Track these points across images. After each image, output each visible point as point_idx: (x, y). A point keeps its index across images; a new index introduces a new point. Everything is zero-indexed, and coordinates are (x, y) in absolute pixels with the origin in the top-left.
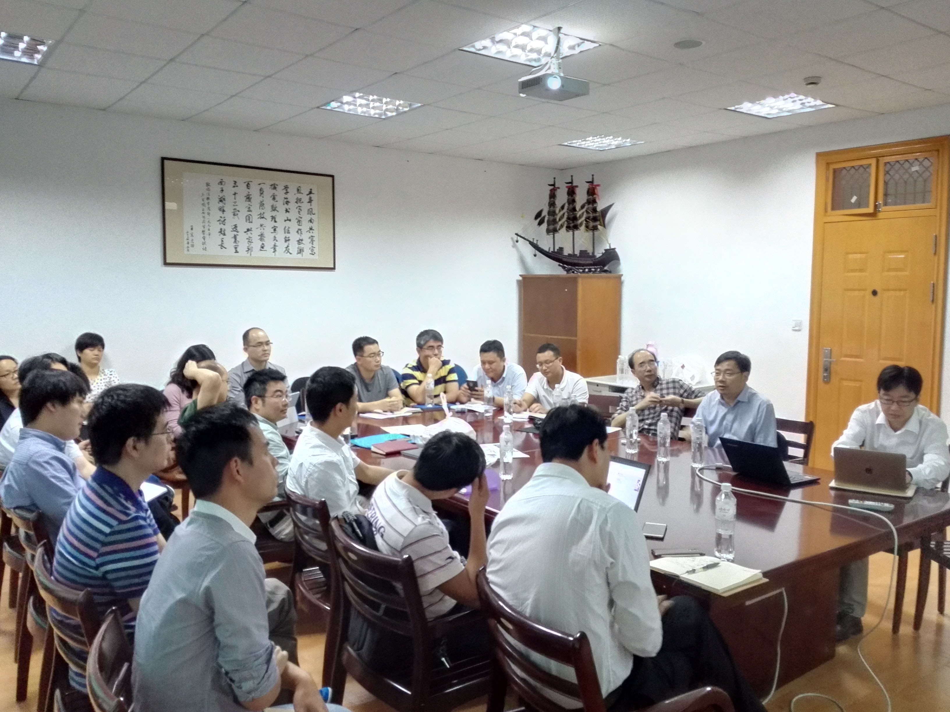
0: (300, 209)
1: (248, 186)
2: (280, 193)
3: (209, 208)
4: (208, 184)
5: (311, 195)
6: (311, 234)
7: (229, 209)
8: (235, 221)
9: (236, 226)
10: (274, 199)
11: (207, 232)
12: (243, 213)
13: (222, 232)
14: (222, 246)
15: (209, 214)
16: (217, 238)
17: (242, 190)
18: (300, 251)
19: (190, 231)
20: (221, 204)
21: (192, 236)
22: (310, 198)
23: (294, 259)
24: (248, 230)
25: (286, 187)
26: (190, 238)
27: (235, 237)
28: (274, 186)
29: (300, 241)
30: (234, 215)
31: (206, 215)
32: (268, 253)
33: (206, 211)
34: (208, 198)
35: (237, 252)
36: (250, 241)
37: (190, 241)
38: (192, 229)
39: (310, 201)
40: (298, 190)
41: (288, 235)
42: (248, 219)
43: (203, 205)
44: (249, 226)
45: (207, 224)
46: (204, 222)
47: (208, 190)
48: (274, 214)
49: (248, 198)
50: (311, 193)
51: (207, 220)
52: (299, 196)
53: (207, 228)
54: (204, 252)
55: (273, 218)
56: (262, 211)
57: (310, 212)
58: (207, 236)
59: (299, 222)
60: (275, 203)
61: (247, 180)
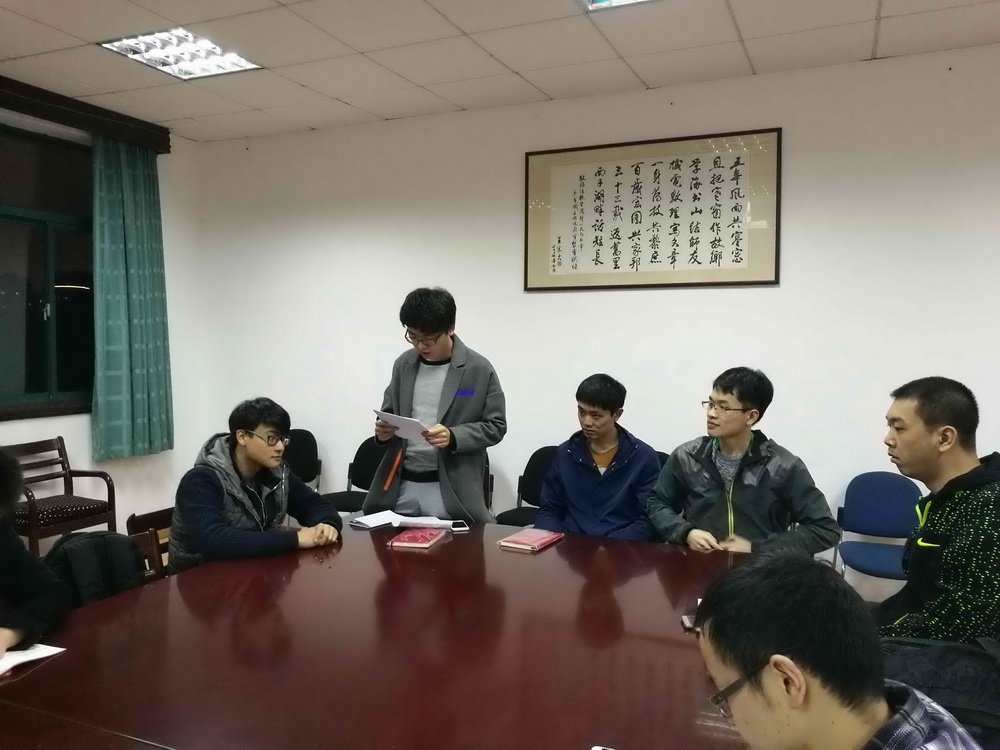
0: (717, 192)
1: (637, 172)
2: (686, 173)
3: (582, 211)
4: (581, 178)
5: (738, 167)
6: (736, 229)
7: (608, 206)
8: (618, 223)
9: (617, 231)
10: (676, 183)
11: (578, 244)
12: (629, 210)
13: (598, 242)
14: (597, 261)
16: (590, 251)
17: (629, 177)
18: (716, 258)
19: (557, 245)
20: (598, 202)
21: (559, 250)
22: (736, 172)
23: (706, 271)
24: (634, 234)
25: (696, 162)
26: (557, 255)
27: (615, 246)
28: (676, 164)
29: (715, 243)
30: (615, 215)
31: (578, 221)
32: (664, 265)
33: (578, 216)
34: (581, 197)
35: (616, 267)
36: (636, 250)
37: (556, 258)
38: (559, 242)
39: (737, 176)
40: (715, 163)
41: (695, 235)
42: (636, 218)
43: (575, 206)
44: (635, 228)
45: (579, 232)
46: (575, 230)
47: (583, 185)
48: (674, 205)
49: (637, 188)
50: (737, 163)
51: (579, 228)
52: (717, 172)
53: (578, 238)
54: (574, 272)
55: (674, 212)
56: (656, 204)
57: (735, 194)
58: (578, 249)
59: (715, 212)
60: (677, 189)
61: (635, 162)
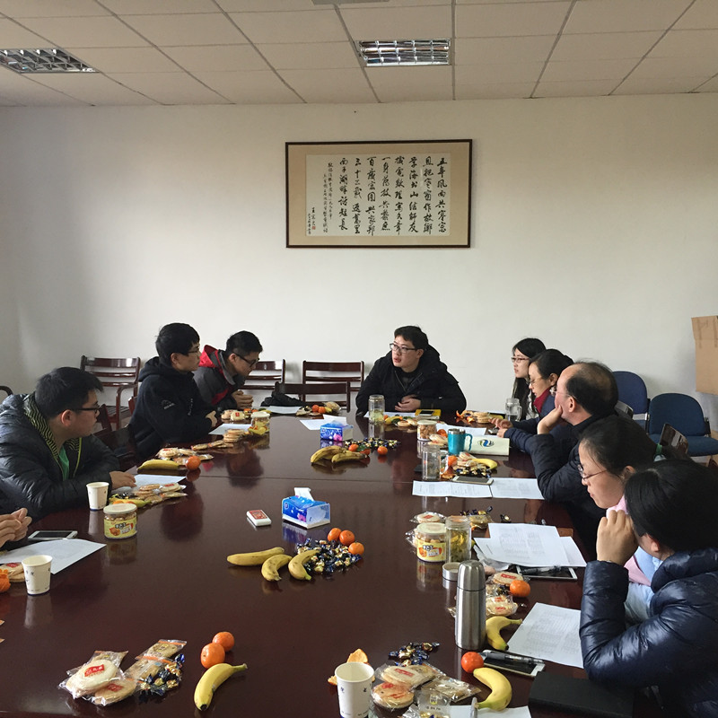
0: (428, 182)
1: (371, 163)
2: (407, 167)
3: (331, 189)
4: (330, 165)
5: (443, 165)
6: (442, 209)
7: (351, 187)
8: (358, 200)
9: (357, 205)
10: (399, 173)
11: (328, 213)
12: (366, 191)
13: (343, 213)
14: (342, 227)
15: (330, 195)
16: (338, 219)
17: (365, 167)
18: (428, 228)
19: (312, 214)
20: (343, 184)
21: (313, 218)
22: (442, 168)
23: (420, 236)
24: (370, 209)
25: (414, 159)
26: (312, 221)
27: (356, 217)
28: (400, 160)
29: (427, 218)
30: (356, 194)
31: (328, 196)
32: (392, 232)
33: (328, 192)
34: (330, 179)
35: (357, 232)
36: (372, 220)
37: (311, 224)
38: (314, 211)
39: (442, 171)
40: (427, 161)
41: (413, 212)
42: (371, 197)
43: (325, 186)
44: (371, 204)
45: (328, 205)
46: (325, 203)
47: (331, 170)
48: (399, 189)
49: (371, 175)
50: (442, 162)
51: (328, 202)
52: (429, 167)
53: (328, 209)
54: (325, 234)
55: (398, 194)
56: (386, 188)
57: (441, 184)
58: (328, 217)
59: (427, 196)
60: (400, 178)
61: (369, 156)
